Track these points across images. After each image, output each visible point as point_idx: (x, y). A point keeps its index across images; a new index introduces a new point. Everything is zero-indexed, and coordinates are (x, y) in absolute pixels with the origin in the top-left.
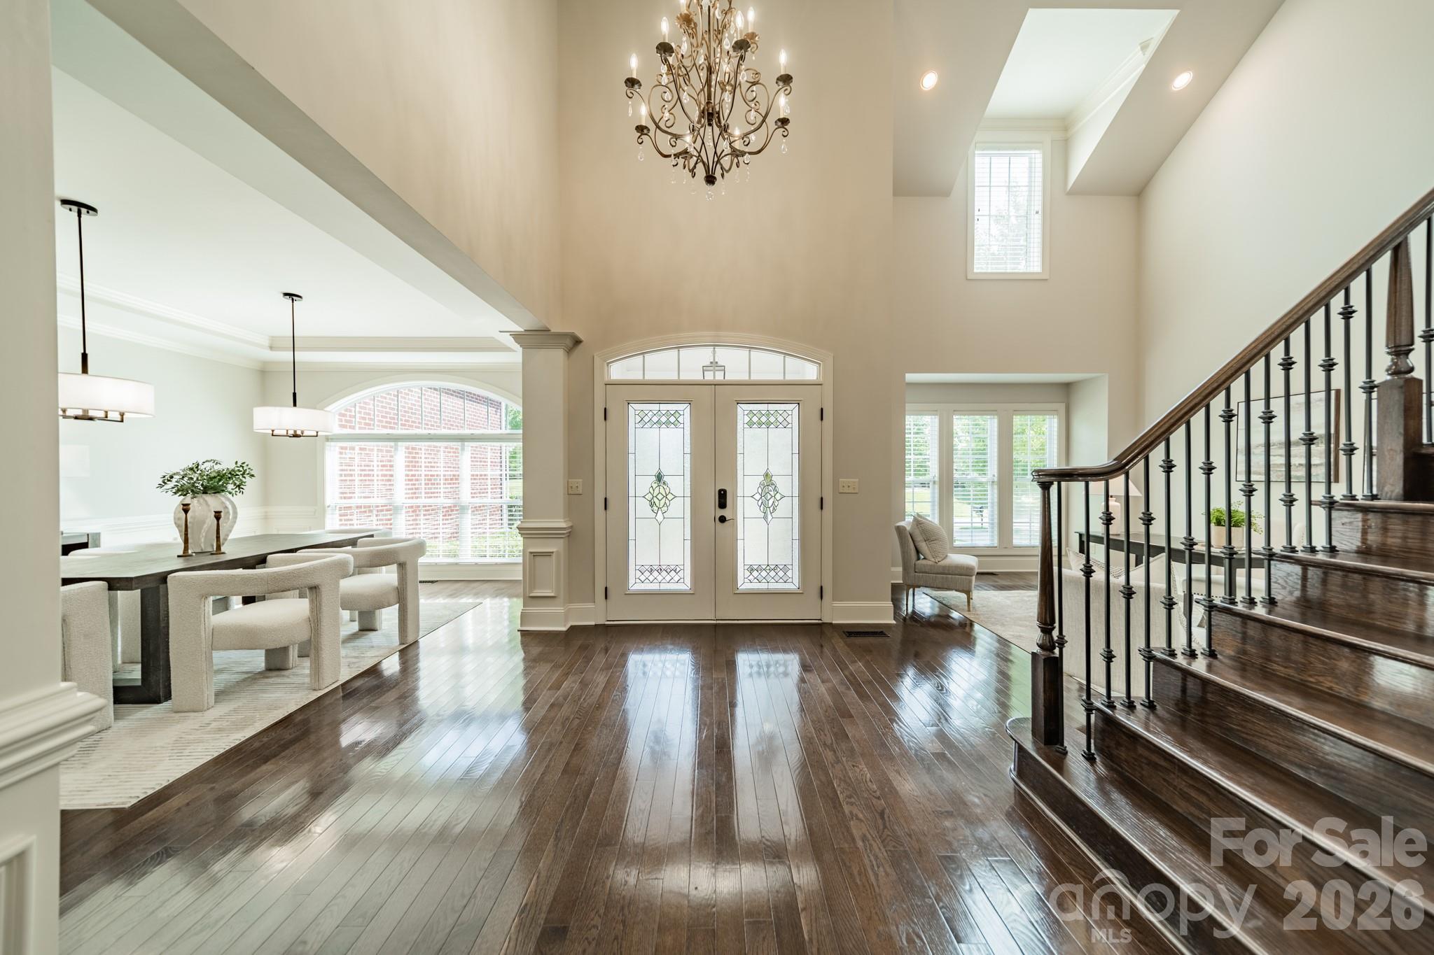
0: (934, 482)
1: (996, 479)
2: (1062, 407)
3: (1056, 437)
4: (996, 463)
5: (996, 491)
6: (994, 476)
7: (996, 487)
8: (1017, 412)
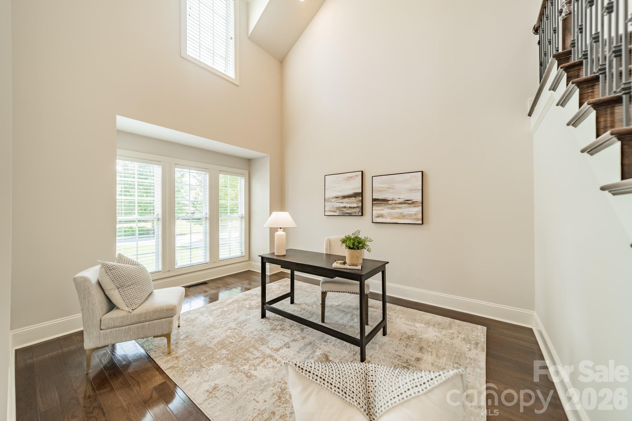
0: (158, 219)
1: (208, 216)
2: (246, 172)
3: (243, 190)
4: (208, 204)
5: (208, 224)
6: (206, 214)
7: (208, 221)
8: (221, 171)
